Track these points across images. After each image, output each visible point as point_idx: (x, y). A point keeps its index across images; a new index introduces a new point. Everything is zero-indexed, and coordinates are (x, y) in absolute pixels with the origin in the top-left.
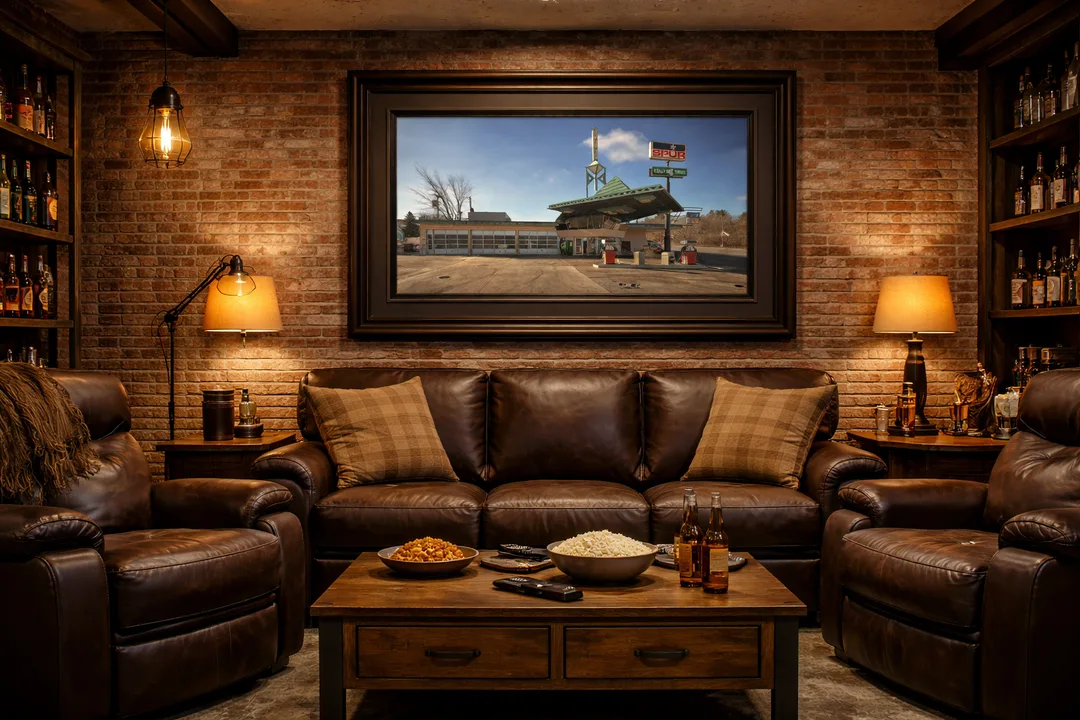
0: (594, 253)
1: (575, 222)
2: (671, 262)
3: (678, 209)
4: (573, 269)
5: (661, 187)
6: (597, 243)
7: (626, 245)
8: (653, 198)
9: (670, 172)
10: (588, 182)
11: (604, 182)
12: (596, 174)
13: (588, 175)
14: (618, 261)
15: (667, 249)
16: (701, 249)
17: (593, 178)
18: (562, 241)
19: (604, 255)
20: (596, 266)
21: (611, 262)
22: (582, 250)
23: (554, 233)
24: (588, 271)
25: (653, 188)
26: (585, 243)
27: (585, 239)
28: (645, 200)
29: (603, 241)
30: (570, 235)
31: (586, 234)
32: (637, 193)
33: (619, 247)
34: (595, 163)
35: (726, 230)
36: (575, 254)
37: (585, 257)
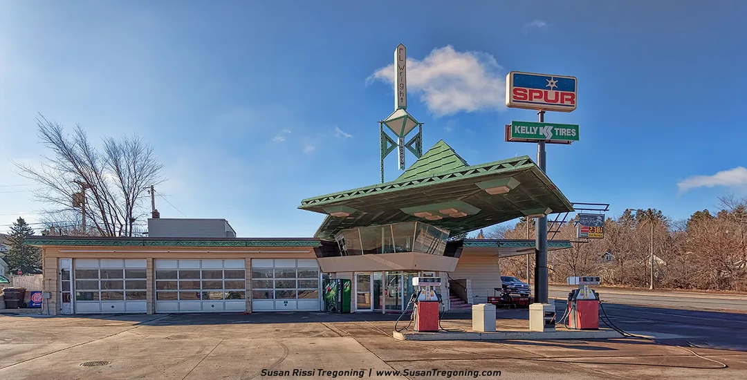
0: (397, 307)
1: (353, 238)
2: (548, 324)
3: (564, 207)
4: (350, 342)
5: (529, 161)
6: (401, 286)
7: (457, 290)
8: (514, 183)
9: (546, 132)
10: (385, 152)
11: (418, 152)
12: (402, 137)
13: (385, 138)
14: (445, 325)
15: (540, 297)
16: (610, 296)
17: (394, 145)
18: (327, 281)
19: (416, 313)
20: (398, 336)
21: (429, 328)
22: (370, 299)
23: (310, 264)
24: (383, 347)
25: (513, 164)
26: (378, 284)
27: (377, 276)
28: (496, 189)
29: (415, 281)
30: (340, 266)
31: (379, 266)
32: (483, 173)
33: (445, 294)
34: (401, 113)
35: (658, 253)
36: (354, 306)
37: (376, 315)
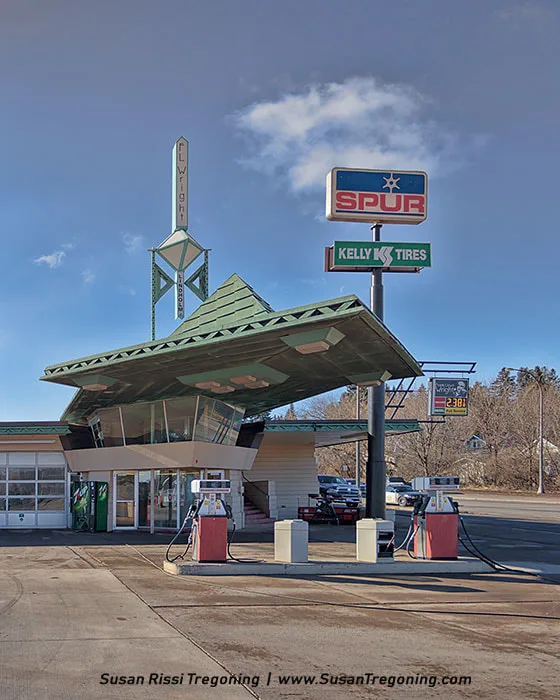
0: (171, 523)
1: (113, 420)
2: (384, 551)
4: (105, 575)
5: (357, 303)
6: (177, 492)
8: (335, 337)
9: (384, 256)
10: (158, 293)
11: (203, 292)
12: (181, 270)
13: (158, 272)
14: (237, 551)
15: (374, 509)
17: (170, 282)
18: (76, 485)
19: (196, 534)
20: (170, 568)
21: (213, 556)
22: (134, 512)
23: (55, 460)
24: (149, 585)
25: (334, 307)
26: (144, 486)
27: (144, 477)
28: (306, 346)
29: (195, 486)
30: (98, 462)
31: (149, 461)
32: (292, 322)
33: (238, 503)
34: (181, 236)
35: (551, 437)
36: (112, 523)
37: (142, 536)
